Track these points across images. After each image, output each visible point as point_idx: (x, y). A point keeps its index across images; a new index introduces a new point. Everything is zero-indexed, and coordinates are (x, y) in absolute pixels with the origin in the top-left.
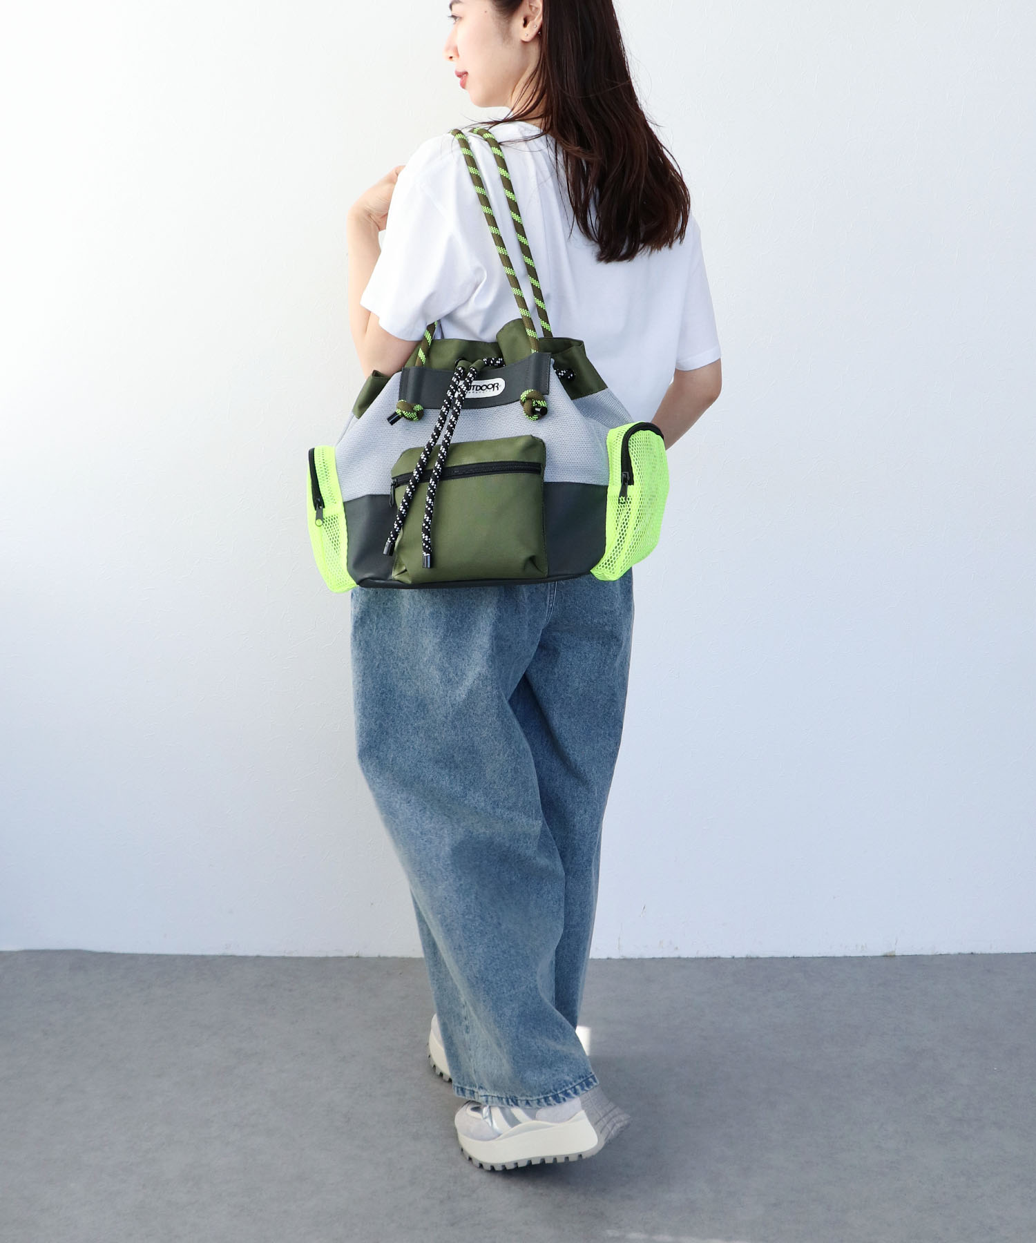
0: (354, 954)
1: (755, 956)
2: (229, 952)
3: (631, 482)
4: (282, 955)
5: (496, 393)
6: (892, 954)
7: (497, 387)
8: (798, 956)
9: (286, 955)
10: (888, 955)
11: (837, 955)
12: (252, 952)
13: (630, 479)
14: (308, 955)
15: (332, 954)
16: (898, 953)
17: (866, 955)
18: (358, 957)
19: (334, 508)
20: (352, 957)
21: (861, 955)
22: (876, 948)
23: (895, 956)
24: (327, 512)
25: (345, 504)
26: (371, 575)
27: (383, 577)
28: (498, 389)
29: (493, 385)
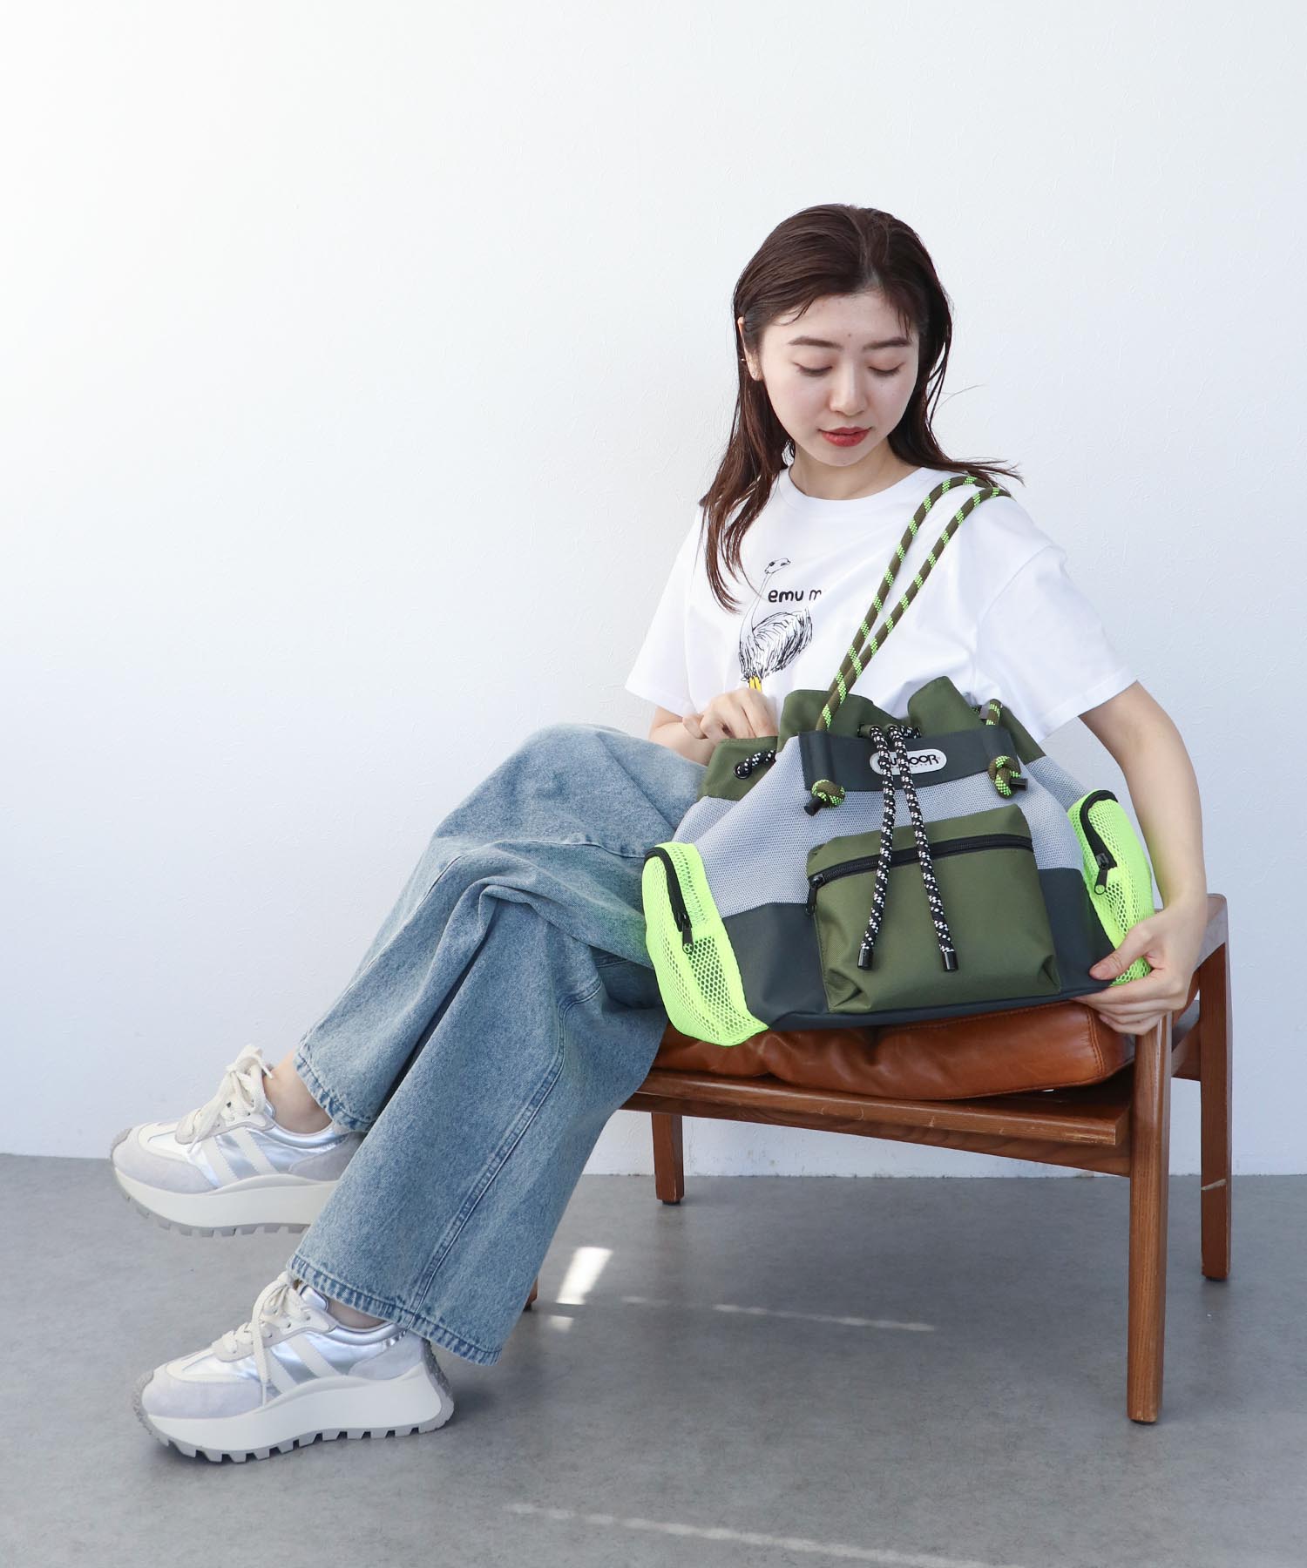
3: (1113, 864)
5: (935, 767)
7: (934, 759)
13: (1110, 861)
19: (709, 925)
24: (698, 933)
25: (725, 920)
26: (792, 1010)
27: (814, 1010)
28: (937, 762)
29: (928, 758)
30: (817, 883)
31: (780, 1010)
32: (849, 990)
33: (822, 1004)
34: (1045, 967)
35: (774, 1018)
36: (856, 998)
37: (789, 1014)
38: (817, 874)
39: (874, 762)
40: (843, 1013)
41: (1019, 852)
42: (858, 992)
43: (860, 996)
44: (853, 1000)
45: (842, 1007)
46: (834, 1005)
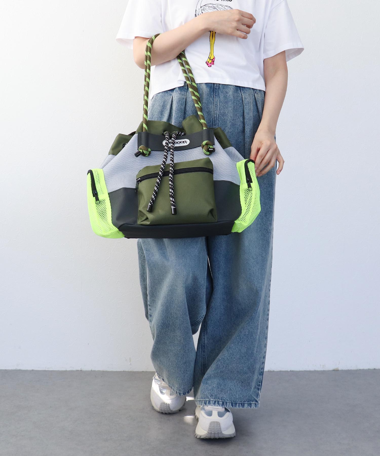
0: (79, 369)
1: (272, 371)
2: (19, 368)
3: (252, 182)
4: (44, 369)
5: (185, 144)
6: (338, 369)
7: (186, 142)
8: (293, 370)
9: (46, 370)
10: (335, 370)
11: (311, 370)
12: (30, 368)
14: (57, 370)
15: (69, 369)
16: (340, 369)
17: (325, 370)
18: (81, 370)
19: (104, 195)
20: (78, 370)
21: (322, 369)
22: (330, 367)
23: (338, 370)
24: (100, 198)
25: (109, 194)
26: (125, 223)
27: (133, 224)
28: (186, 143)
29: (184, 142)
30: (139, 181)
31: (121, 223)
32: (145, 218)
33: (136, 222)
34: (211, 211)
35: (119, 226)
36: (147, 220)
37: (124, 224)
38: (138, 178)
39: (164, 143)
40: (142, 225)
41: (207, 174)
42: (147, 218)
43: (148, 220)
44: (145, 221)
45: (142, 223)
46: (139, 222)
